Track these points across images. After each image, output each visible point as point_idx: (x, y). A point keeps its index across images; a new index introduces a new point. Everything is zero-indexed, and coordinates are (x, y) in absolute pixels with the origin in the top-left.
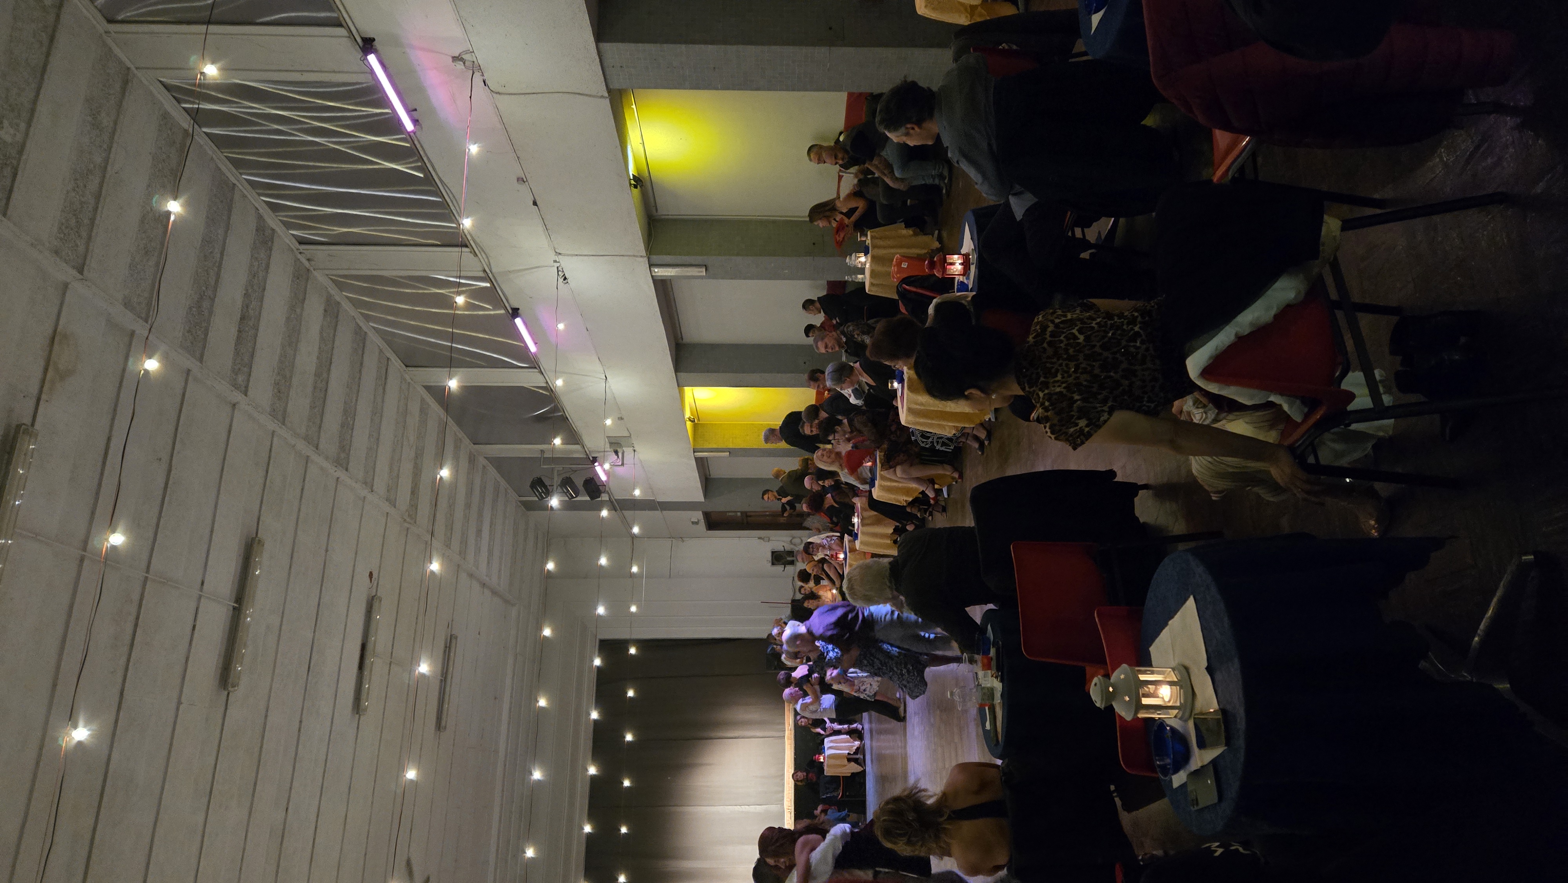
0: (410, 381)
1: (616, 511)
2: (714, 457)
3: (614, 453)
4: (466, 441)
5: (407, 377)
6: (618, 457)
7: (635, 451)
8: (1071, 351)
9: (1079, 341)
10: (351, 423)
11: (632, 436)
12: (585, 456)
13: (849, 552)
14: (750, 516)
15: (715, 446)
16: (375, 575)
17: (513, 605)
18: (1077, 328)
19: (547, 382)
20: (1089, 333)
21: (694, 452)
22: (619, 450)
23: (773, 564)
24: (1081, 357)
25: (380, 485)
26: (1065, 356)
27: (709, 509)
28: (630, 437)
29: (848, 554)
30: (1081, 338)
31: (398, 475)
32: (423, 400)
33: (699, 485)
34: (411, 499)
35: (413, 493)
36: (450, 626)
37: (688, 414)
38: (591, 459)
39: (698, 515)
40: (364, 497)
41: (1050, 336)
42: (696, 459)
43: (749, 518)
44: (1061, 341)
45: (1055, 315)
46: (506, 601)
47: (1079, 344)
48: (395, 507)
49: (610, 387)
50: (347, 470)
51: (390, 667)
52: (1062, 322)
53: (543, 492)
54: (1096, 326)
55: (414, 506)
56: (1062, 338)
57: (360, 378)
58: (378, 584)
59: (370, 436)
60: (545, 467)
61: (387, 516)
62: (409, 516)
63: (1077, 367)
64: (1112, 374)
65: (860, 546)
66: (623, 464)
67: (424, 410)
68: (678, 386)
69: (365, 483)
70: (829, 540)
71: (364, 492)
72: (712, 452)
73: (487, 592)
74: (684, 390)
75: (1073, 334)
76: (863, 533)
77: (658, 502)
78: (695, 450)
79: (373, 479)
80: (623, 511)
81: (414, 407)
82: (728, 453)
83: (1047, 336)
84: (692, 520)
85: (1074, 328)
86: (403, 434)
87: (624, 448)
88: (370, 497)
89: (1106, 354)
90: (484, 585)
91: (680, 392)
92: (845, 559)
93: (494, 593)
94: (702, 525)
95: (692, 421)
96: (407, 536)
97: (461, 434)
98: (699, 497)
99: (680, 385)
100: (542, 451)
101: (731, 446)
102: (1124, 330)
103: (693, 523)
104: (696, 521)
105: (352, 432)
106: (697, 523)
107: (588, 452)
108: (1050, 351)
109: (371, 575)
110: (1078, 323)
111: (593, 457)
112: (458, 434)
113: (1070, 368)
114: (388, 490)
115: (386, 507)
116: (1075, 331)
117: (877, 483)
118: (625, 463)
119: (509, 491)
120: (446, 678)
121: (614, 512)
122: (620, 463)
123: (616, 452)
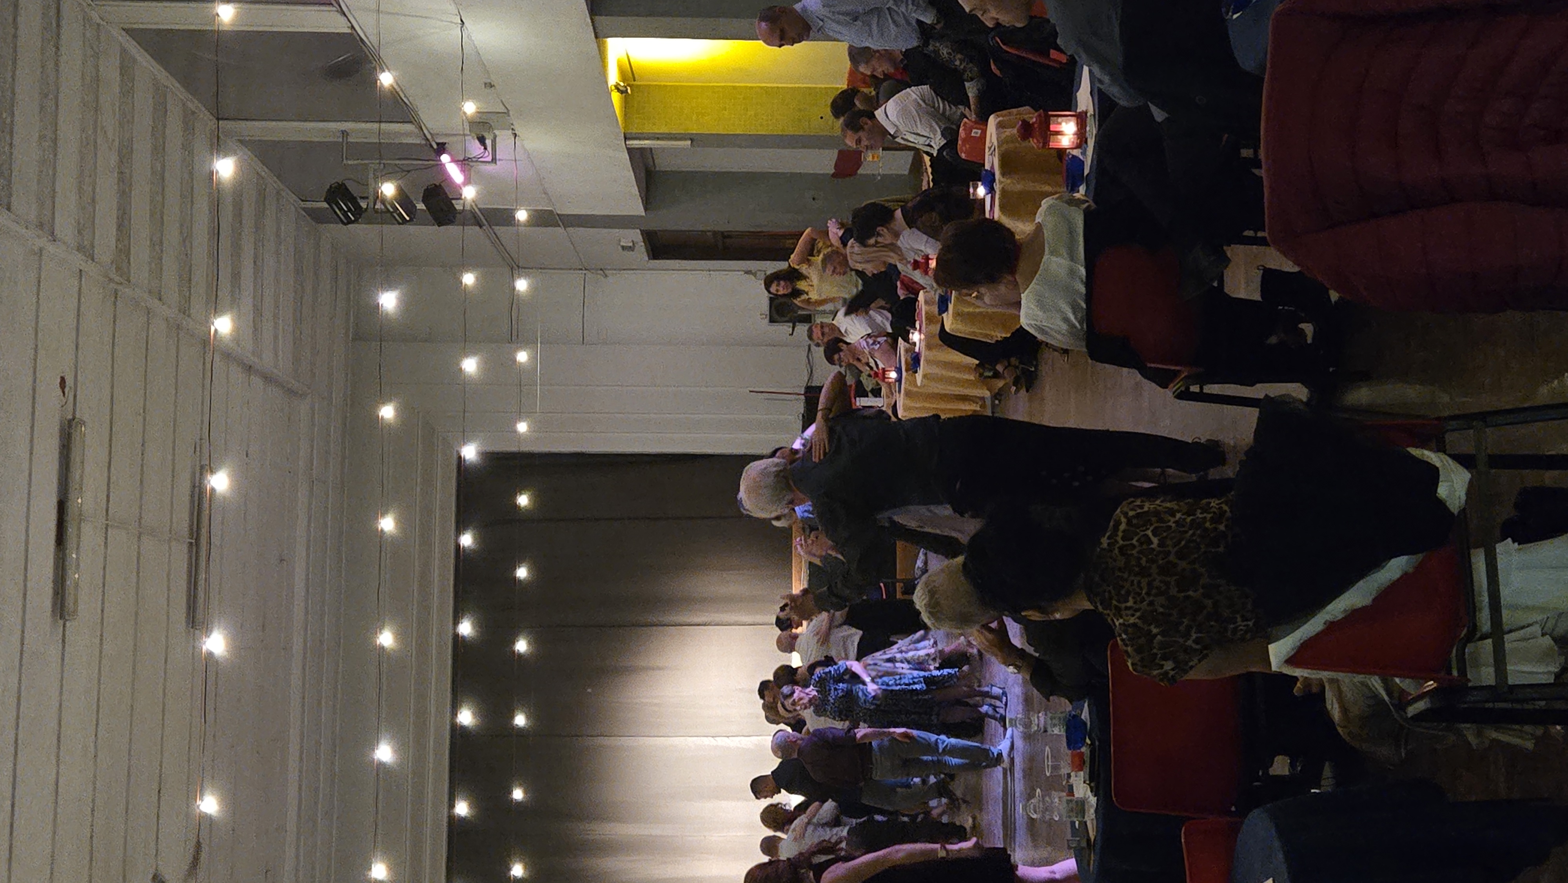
0: (99, 21)
1: (481, 227)
2: (663, 149)
3: (477, 142)
4: (205, 115)
5: (95, 16)
6: (485, 149)
7: (515, 135)
8: (1143, 561)
9: (1152, 546)
10: (8, 120)
11: (511, 113)
12: (424, 142)
13: (907, 371)
14: (729, 237)
15: (664, 129)
16: (69, 382)
17: (303, 396)
18: (1151, 528)
19: (353, 27)
20: (1165, 534)
21: (626, 139)
22: (486, 135)
23: (772, 320)
24: (1154, 569)
25: (65, 227)
26: (1137, 569)
27: (653, 226)
28: (507, 113)
29: (904, 374)
30: (1155, 541)
31: (93, 200)
32: (124, 51)
33: (635, 190)
34: (118, 240)
35: (120, 227)
36: (198, 449)
37: (613, 77)
38: (435, 146)
39: (635, 236)
40: (41, 250)
41: (1123, 539)
42: (630, 150)
43: (728, 241)
44: (1134, 547)
45: (1131, 506)
46: (291, 392)
47: (1153, 549)
48: (93, 260)
49: (469, 36)
50: (9, 209)
51: (106, 533)
52: (1138, 516)
53: (350, 210)
54: (1174, 525)
55: (123, 252)
56: (1134, 542)
57: (15, 36)
58: (75, 396)
59: (42, 138)
60: (350, 162)
61: (81, 276)
62: (118, 269)
63: (1149, 584)
64: (1191, 593)
65: (922, 381)
66: (494, 160)
67: (126, 68)
68: (596, 37)
69: (41, 226)
70: (871, 341)
71: (43, 242)
72: (658, 139)
73: (257, 381)
74: (604, 43)
75: (1147, 535)
76: (928, 361)
77: (558, 215)
78: (628, 136)
79: (53, 219)
80: (496, 228)
81: (110, 71)
82: (689, 142)
83: (1119, 539)
84: (622, 244)
85: (1148, 529)
86: (96, 122)
87: (495, 131)
88: (51, 248)
89: (1183, 564)
90: (249, 369)
91: (599, 47)
92: (899, 380)
93: (268, 379)
94: (641, 247)
95: (622, 92)
96: (115, 304)
97: (193, 104)
98: (637, 208)
99: (599, 36)
100: (344, 133)
101: (694, 129)
102: (1206, 529)
103: (623, 248)
104: (631, 244)
105: (12, 139)
106: (631, 249)
107: (429, 137)
108: (1121, 562)
109: (63, 381)
110: (1154, 519)
111: (438, 144)
112: (190, 104)
113: (1141, 589)
114: (79, 232)
115: (78, 260)
116: (1149, 533)
117: (951, 307)
118: (498, 157)
119: (284, 194)
120: (197, 540)
121: (477, 228)
122: (489, 159)
123: (482, 140)
